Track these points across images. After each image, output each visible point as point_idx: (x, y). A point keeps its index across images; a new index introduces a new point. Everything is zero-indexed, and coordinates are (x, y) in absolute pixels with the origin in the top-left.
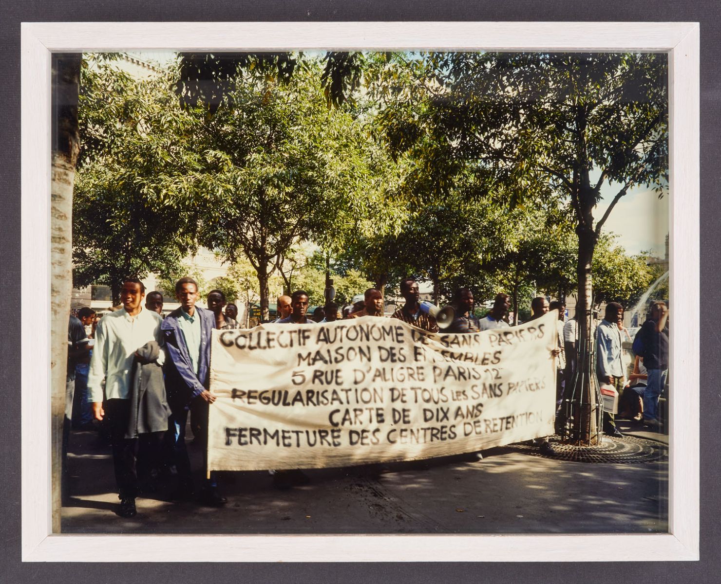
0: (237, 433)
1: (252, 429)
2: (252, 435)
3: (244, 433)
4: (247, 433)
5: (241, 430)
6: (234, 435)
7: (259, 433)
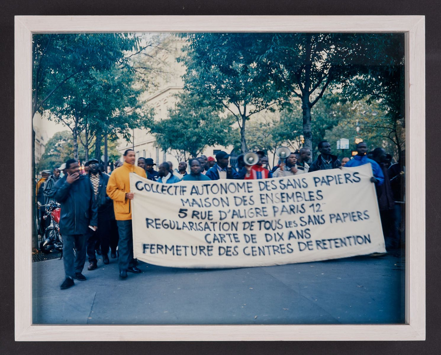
0: (149, 247)
1: (158, 245)
2: (158, 248)
3: (153, 247)
4: (155, 247)
5: (152, 245)
6: (148, 248)
7: (162, 247)
